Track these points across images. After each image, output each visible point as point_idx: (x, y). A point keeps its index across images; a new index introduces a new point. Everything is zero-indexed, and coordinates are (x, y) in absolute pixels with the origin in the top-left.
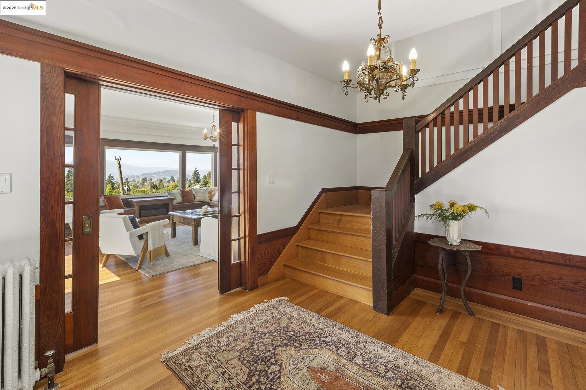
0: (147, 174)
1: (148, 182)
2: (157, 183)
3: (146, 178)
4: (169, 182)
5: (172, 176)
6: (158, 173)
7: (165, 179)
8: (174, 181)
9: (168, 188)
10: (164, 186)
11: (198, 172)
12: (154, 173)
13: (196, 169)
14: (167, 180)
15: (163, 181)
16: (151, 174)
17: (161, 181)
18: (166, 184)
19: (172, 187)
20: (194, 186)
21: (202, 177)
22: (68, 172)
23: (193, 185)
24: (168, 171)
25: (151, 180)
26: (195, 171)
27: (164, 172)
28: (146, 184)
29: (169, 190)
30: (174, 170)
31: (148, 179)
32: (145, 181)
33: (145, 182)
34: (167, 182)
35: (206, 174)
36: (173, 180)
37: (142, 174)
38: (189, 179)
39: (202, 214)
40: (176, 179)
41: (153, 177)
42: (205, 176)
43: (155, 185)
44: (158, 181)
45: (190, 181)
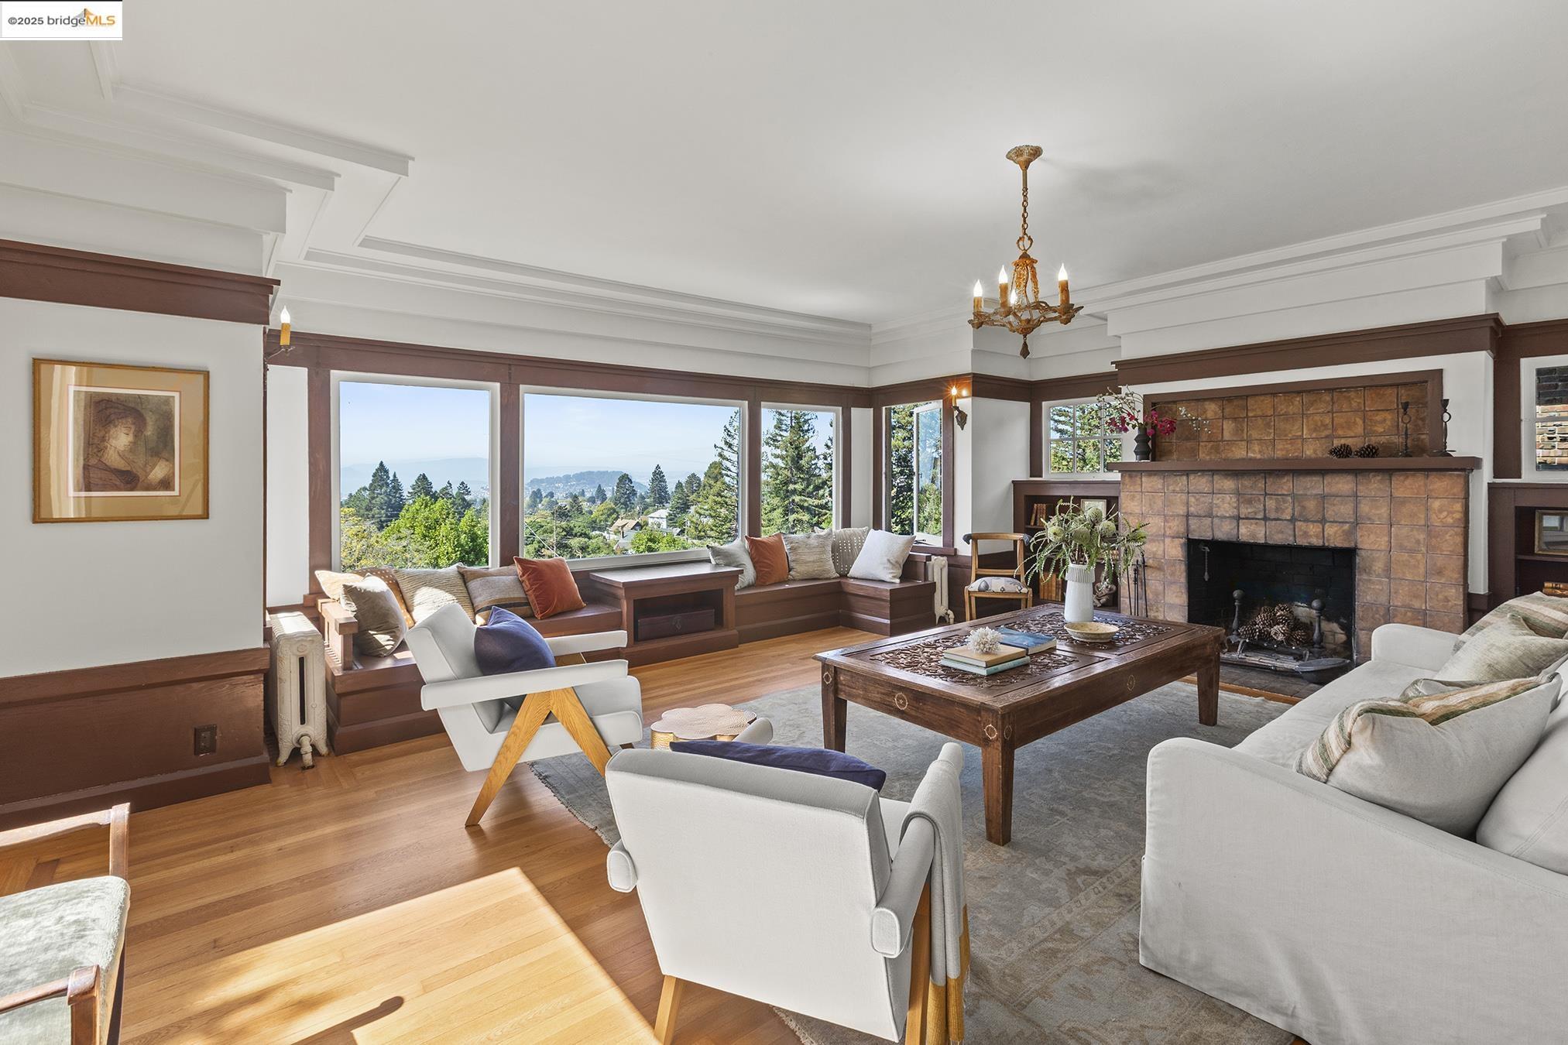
0: (542, 481)
1: (545, 501)
2: (564, 502)
3: (539, 490)
4: (594, 502)
5: (600, 486)
6: (567, 478)
7: (583, 493)
8: (604, 499)
9: (592, 516)
10: (582, 512)
11: (664, 476)
12: (558, 480)
13: (658, 467)
14: (588, 495)
15: (580, 499)
16: (551, 481)
17: (575, 498)
18: (585, 506)
19: (601, 512)
20: (655, 510)
21: (671, 488)
22: (373, 476)
23: (651, 509)
24: (590, 473)
25: (551, 495)
26: (655, 473)
27: (581, 477)
28: (540, 505)
29: (595, 522)
30: (604, 472)
31: (544, 495)
32: (537, 497)
33: (538, 500)
34: (589, 501)
35: (683, 480)
36: (601, 494)
37: (531, 481)
38: (641, 494)
39: (984, 672)
40: (609, 495)
41: (557, 488)
42: (679, 485)
43: (560, 508)
44: (567, 497)
45: (643, 498)
